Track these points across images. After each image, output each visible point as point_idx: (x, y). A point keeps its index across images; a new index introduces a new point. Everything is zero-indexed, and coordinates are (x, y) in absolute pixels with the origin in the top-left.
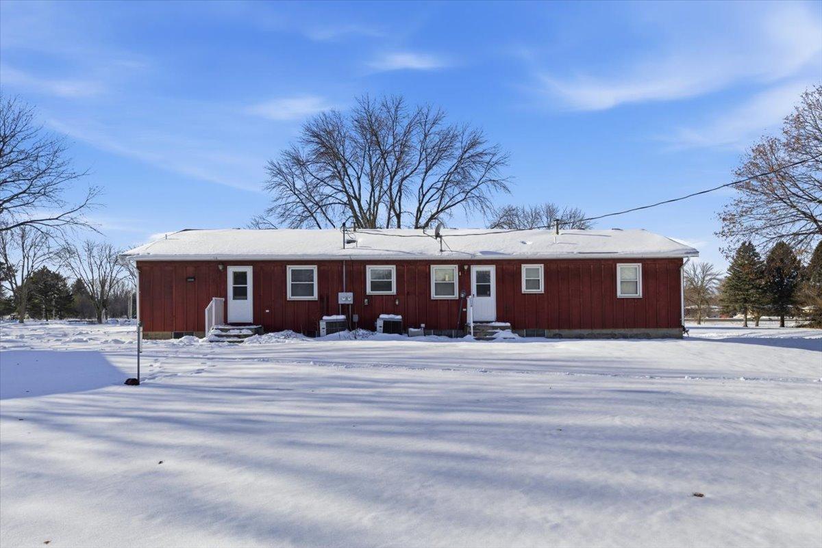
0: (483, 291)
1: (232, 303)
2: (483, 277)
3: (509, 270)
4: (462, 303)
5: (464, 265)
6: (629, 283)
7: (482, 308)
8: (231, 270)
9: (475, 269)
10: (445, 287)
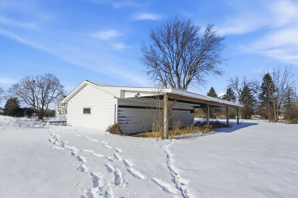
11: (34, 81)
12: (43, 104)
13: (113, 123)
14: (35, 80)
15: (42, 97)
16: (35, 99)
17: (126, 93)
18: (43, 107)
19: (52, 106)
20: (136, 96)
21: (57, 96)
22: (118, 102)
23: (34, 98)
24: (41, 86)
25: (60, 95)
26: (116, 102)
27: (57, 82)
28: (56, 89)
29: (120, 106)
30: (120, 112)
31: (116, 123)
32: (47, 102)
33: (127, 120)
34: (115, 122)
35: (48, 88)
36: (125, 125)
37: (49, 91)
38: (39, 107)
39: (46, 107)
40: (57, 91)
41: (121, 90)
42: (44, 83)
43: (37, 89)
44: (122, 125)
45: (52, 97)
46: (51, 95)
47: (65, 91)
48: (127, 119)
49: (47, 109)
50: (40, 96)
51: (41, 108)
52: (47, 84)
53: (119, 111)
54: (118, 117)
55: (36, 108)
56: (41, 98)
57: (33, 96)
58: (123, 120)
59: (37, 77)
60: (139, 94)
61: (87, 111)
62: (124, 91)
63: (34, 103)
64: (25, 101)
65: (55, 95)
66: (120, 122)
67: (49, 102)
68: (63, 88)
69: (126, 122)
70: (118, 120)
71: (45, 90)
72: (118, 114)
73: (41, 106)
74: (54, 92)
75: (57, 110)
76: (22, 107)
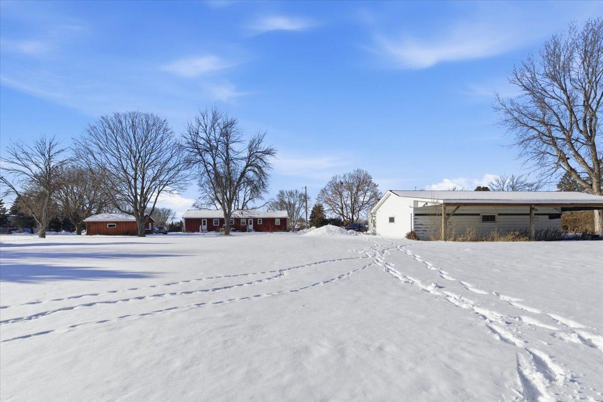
0: (251, 224)
1: (203, 226)
2: (251, 221)
3: (255, 220)
4: (246, 226)
5: (247, 219)
6: (278, 223)
7: (251, 227)
8: (203, 220)
9: (249, 220)
10: (243, 223)
11: (342, 183)
12: (353, 213)
13: (410, 231)
14: (343, 180)
15: (352, 202)
16: (344, 206)
17: (419, 203)
18: (352, 216)
19: (363, 214)
20: (424, 206)
21: (369, 200)
22: (414, 210)
23: (342, 206)
24: (350, 188)
25: (374, 199)
26: (412, 211)
27: (368, 180)
28: (368, 190)
29: (416, 215)
30: (417, 220)
31: (413, 230)
32: (358, 209)
33: (425, 228)
34: (411, 229)
35: (358, 190)
36: (422, 232)
37: (359, 193)
38: (348, 217)
39: (356, 216)
40: (369, 194)
41: (414, 201)
42: (353, 183)
43: (346, 193)
44: (419, 232)
45: (363, 201)
46: (361, 199)
47: (379, 192)
48: (425, 226)
49: (358, 219)
50: (349, 202)
51: (351, 218)
52: (356, 185)
53: (415, 219)
54: (415, 225)
55: (345, 218)
56: (350, 205)
57: (341, 202)
58: (420, 228)
59: (345, 176)
60: (427, 204)
61: (392, 220)
62: (418, 201)
63: (343, 212)
64: (333, 209)
65: (367, 199)
66: (417, 229)
67: (360, 210)
68: (377, 188)
69: (423, 229)
70: (415, 228)
71: (354, 192)
72: (415, 222)
73: (351, 215)
74: (365, 194)
75: (370, 221)
76: (327, 218)
